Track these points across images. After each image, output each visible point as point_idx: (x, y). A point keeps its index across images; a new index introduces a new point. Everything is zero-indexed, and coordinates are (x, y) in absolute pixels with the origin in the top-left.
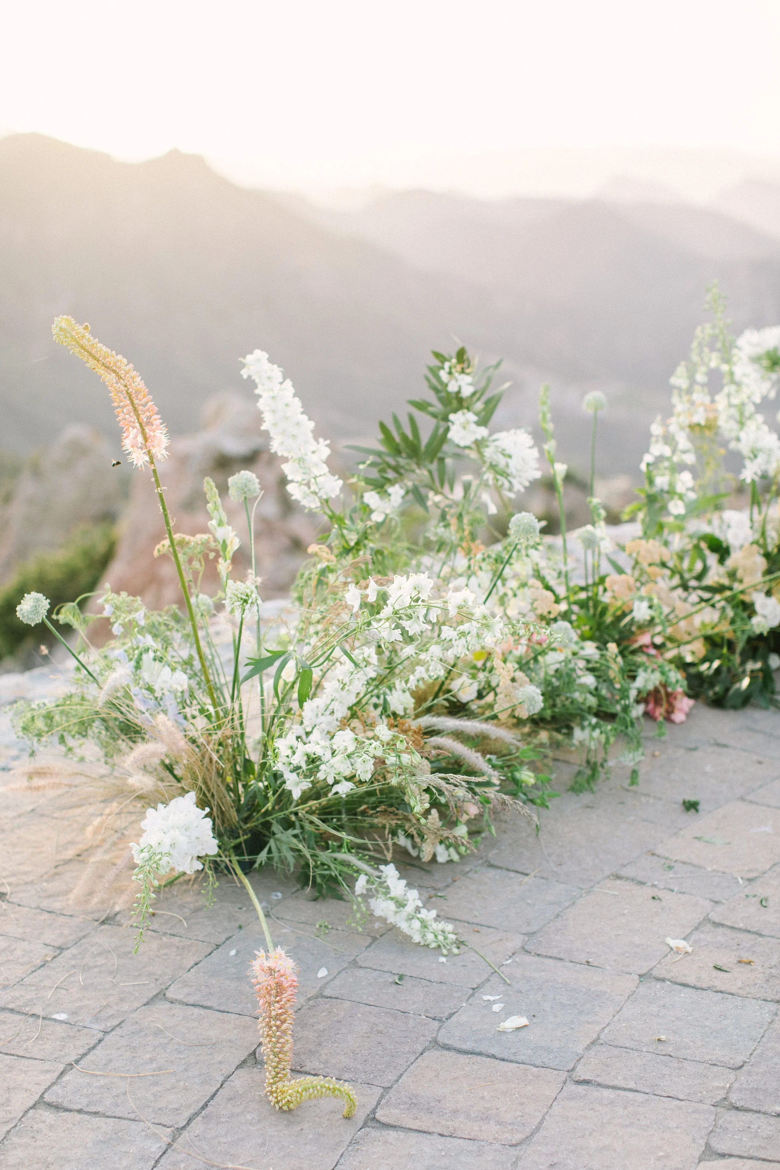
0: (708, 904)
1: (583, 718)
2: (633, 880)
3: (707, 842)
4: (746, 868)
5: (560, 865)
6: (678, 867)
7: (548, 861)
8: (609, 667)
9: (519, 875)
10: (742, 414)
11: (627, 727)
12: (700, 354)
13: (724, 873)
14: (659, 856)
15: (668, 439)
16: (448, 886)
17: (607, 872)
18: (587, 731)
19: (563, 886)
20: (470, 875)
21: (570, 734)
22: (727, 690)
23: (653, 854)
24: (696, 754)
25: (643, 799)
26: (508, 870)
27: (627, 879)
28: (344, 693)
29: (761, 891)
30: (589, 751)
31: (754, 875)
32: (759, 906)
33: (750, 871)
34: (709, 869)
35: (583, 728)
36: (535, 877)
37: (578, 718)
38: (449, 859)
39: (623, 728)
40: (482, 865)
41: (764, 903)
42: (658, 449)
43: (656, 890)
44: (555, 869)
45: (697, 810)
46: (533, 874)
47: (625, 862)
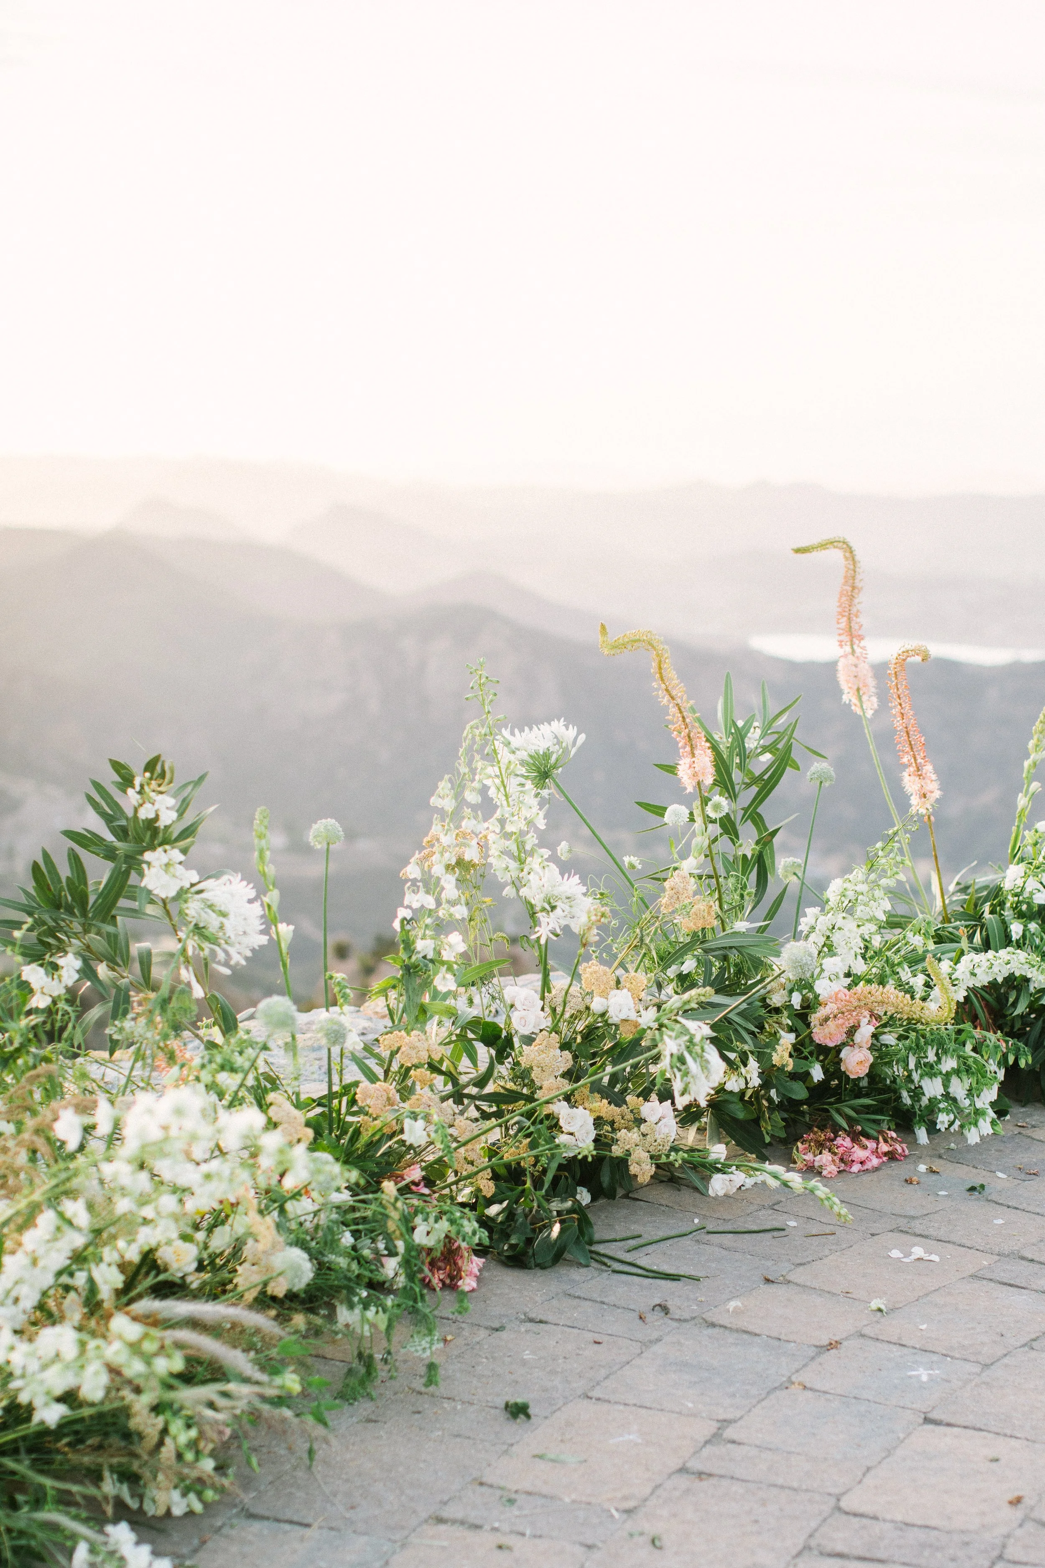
0: (579, 1550)
1: (351, 1291)
2: (462, 1523)
3: (553, 1461)
4: (619, 1495)
5: (352, 1508)
6: (521, 1499)
7: (333, 1504)
8: (387, 1216)
9: (297, 1528)
10: (521, 845)
11: (415, 1301)
12: (469, 764)
13: (589, 1504)
14: (491, 1486)
15: (430, 884)
16: (195, 1551)
17: (424, 1515)
18: (358, 1310)
19: (364, 1539)
20: (225, 1531)
21: (331, 1317)
22: (529, 1241)
23: (481, 1484)
24: (504, 1335)
25: (446, 1405)
26: (278, 1520)
27: (454, 1522)
28: (37, 1271)
29: (650, 1528)
30: (361, 1338)
31: (630, 1504)
32: (651, 1548)
33: (625, 1498)
34: (567, 1500)
35: (351, 1306)
36: (320, 1528)
37: (344, 1292)
38: (188, 1510)
39: (411, 1303)
40: (237, 1515)
41: (657, 1543)
42: (416, 899)
43: (498, 1534)
44: (348, 1515)
45: (528, 1416)
46: (315, 1525)
47: (446, 1498)
